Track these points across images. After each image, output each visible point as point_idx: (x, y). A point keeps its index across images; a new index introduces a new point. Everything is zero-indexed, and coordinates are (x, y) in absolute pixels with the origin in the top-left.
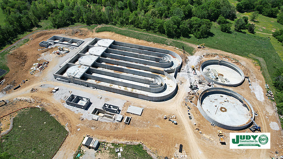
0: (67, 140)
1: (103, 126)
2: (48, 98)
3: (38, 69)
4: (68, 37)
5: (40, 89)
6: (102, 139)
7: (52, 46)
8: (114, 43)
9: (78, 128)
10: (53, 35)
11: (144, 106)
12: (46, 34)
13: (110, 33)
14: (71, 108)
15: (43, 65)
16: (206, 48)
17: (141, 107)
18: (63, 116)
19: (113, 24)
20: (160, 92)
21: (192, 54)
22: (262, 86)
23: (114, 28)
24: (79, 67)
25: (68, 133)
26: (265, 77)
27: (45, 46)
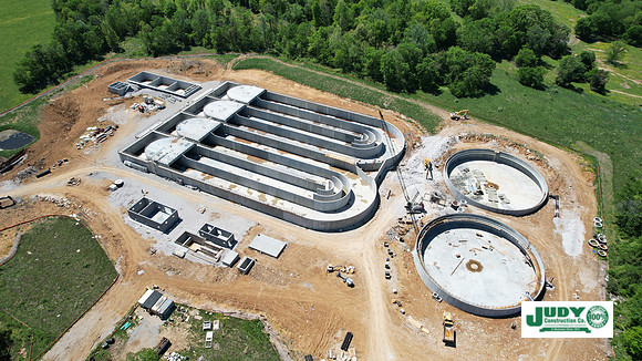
0: (111, 291)
1: (192, 271)
2: (98, 200)
3: (93, 139)
4: (171, 76)
5: (87, 181)
6: (183, 297)
7: (134, 94)
8: (264, 95)
9: (140, 268)
10: (140, 71)
11: (290, 238)
12: (129, 66)
13: (263, 72)
14: (137, 225)
15: (105, 133)
16: (472, 121)
17: (283, 239)
18: (117, 240)
19: (273, 54)
20: (335, 211)
21: (433, 133)
22: (586, 220)
23: (273, 63)
24: (174, 142)
25: (117, 276)
26: (599, 200)
27: (120, 94)
